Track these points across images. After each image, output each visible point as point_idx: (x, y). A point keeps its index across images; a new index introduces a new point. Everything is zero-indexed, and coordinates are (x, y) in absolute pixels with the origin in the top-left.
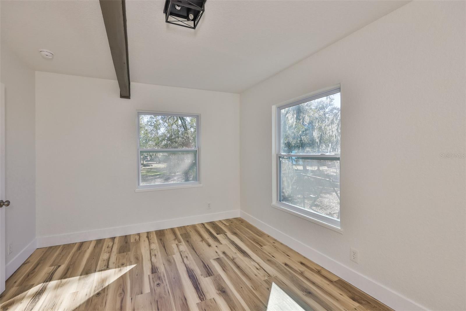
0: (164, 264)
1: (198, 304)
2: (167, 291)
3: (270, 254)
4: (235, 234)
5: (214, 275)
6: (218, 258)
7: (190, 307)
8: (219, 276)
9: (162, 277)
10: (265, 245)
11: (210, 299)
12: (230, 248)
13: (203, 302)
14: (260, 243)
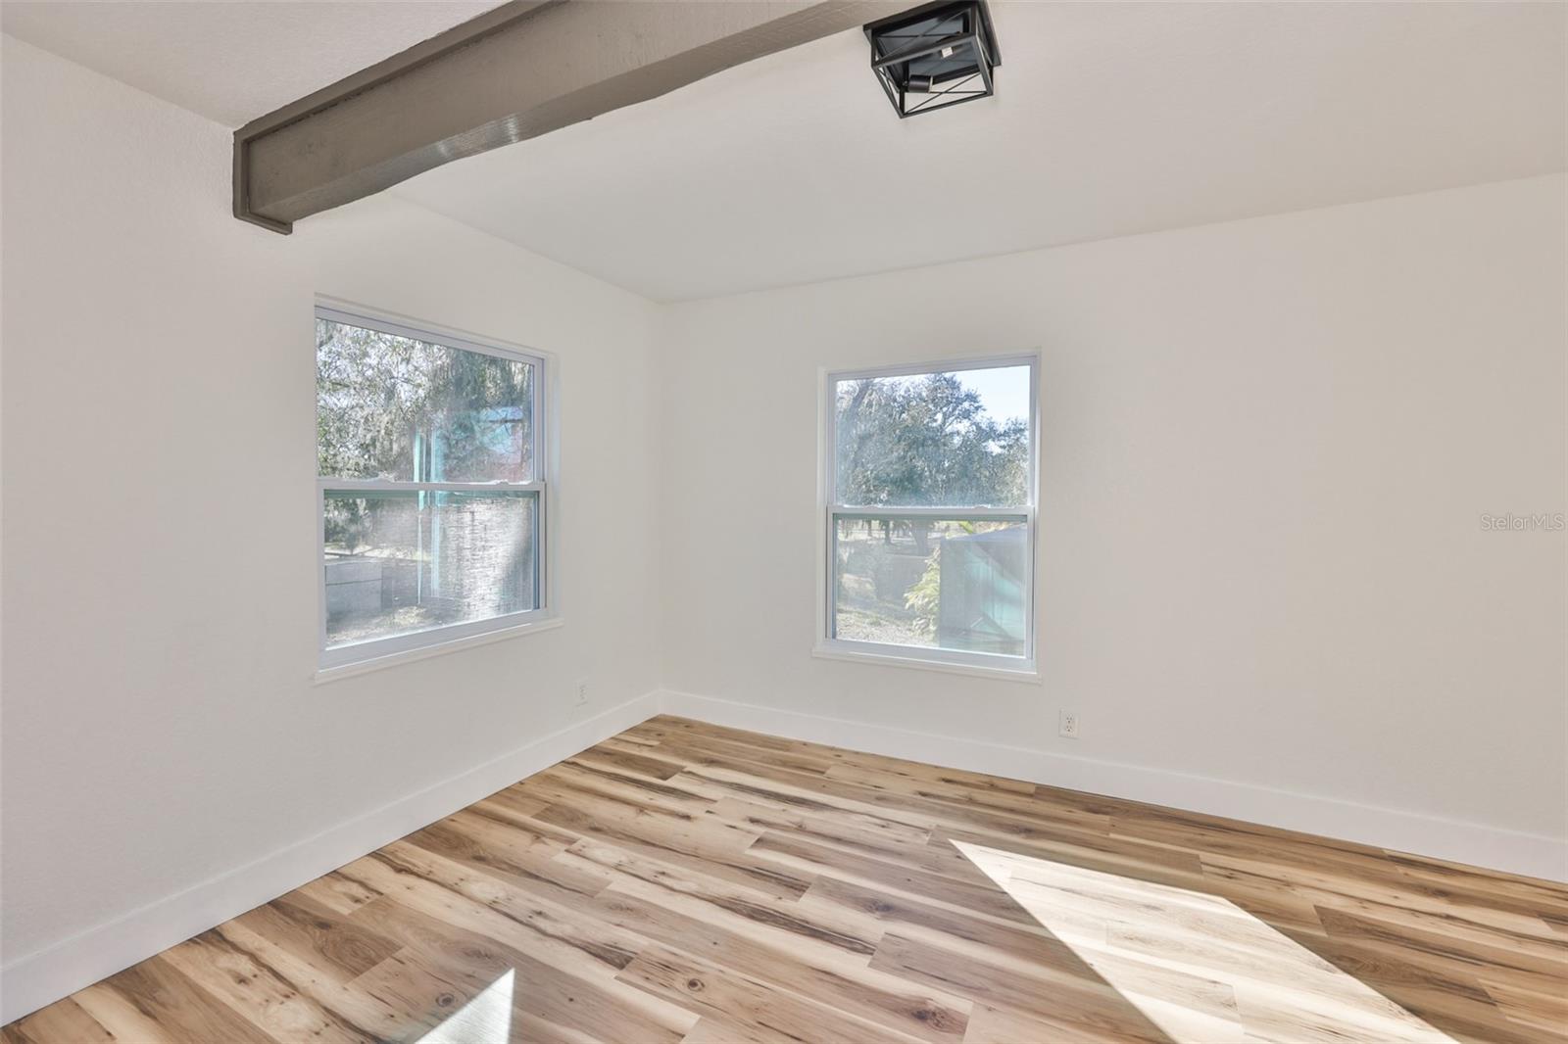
0: (618, 923)
1: (871, 965)
2: (750, 986)
3: (861, 783)
4: (711, 762)
5: (810, 884)
6: (758, 840)
7: (866, 983)
8: (821, 878)
9: (672, 959)
10: (828, 768)
11: (883, 939)
12: (751, 804)
13: (875, 953)
14: (809, 767)
